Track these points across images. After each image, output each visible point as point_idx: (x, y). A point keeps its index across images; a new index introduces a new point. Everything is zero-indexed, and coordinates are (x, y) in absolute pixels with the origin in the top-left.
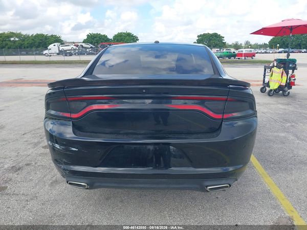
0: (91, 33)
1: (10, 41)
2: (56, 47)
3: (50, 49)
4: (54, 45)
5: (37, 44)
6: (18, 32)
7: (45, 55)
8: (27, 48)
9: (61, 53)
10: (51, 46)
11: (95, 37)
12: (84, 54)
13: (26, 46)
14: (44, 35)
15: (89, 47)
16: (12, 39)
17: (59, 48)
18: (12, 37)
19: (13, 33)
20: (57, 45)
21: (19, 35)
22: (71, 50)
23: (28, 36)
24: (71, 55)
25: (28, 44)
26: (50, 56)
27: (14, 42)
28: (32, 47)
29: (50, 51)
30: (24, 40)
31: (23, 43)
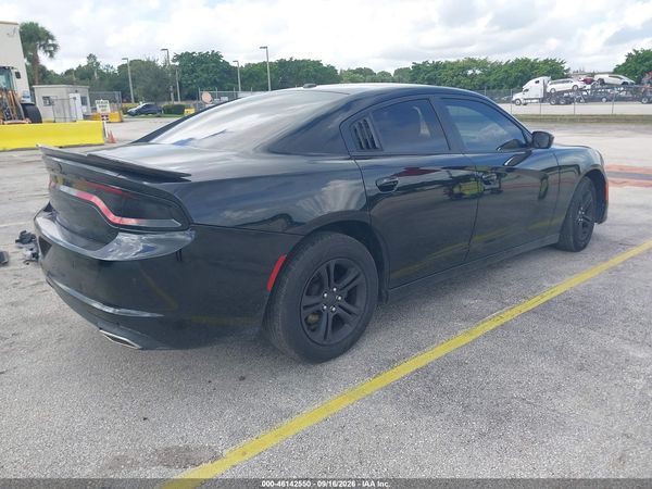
0: (638, 49)
1: (466, 75)
2: (541, 85)
3: (527, 90)
4: (537, 82)
5: (512, 79)
6: (483, 58)
7: (514, 102)
8: (494, 88)
9: (548, 97)
10: (531, 84)
11: (647, 59)
12: (600, 100)
13: (491, 84)
14: (530, 60)
15: (619, 82)
16: (470, 72)
17: (545, 87)
18: (470, 69)
19: (473, 61)
20: (541, 82)
21: (482, 64)
22: (572, 91)
23: (500, 66)
24: (569, 101)
25: (495, 80)
26: (525, 104)
27: (473, 76)
28: (501, 87)
29: (527, 95)
30: (489, 74)
31: (486, 79)
